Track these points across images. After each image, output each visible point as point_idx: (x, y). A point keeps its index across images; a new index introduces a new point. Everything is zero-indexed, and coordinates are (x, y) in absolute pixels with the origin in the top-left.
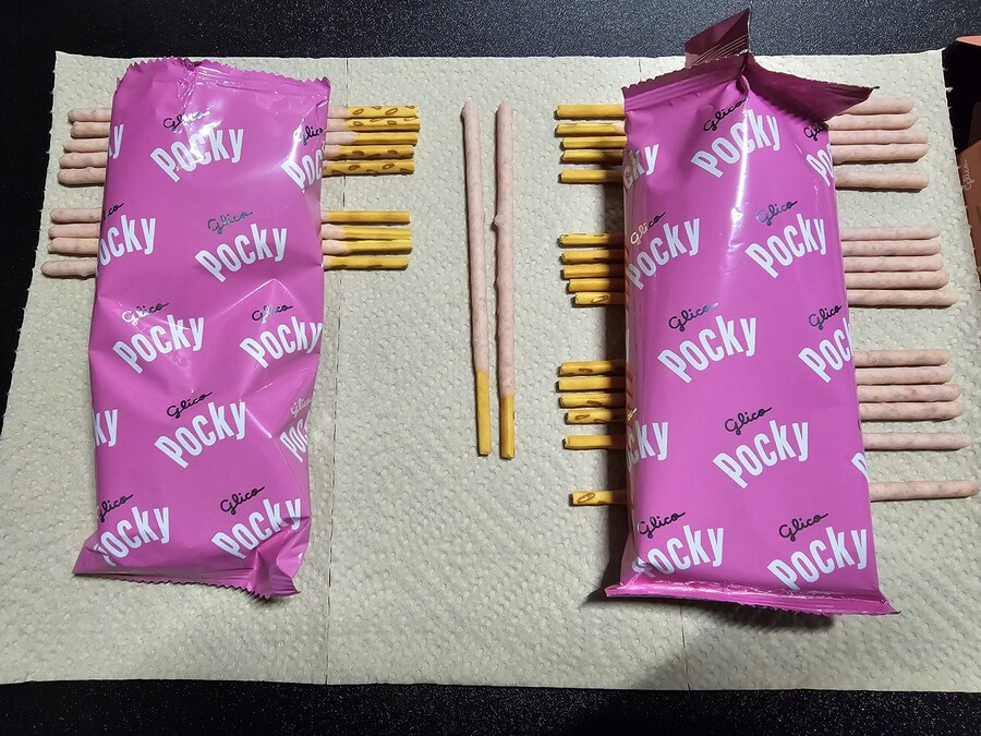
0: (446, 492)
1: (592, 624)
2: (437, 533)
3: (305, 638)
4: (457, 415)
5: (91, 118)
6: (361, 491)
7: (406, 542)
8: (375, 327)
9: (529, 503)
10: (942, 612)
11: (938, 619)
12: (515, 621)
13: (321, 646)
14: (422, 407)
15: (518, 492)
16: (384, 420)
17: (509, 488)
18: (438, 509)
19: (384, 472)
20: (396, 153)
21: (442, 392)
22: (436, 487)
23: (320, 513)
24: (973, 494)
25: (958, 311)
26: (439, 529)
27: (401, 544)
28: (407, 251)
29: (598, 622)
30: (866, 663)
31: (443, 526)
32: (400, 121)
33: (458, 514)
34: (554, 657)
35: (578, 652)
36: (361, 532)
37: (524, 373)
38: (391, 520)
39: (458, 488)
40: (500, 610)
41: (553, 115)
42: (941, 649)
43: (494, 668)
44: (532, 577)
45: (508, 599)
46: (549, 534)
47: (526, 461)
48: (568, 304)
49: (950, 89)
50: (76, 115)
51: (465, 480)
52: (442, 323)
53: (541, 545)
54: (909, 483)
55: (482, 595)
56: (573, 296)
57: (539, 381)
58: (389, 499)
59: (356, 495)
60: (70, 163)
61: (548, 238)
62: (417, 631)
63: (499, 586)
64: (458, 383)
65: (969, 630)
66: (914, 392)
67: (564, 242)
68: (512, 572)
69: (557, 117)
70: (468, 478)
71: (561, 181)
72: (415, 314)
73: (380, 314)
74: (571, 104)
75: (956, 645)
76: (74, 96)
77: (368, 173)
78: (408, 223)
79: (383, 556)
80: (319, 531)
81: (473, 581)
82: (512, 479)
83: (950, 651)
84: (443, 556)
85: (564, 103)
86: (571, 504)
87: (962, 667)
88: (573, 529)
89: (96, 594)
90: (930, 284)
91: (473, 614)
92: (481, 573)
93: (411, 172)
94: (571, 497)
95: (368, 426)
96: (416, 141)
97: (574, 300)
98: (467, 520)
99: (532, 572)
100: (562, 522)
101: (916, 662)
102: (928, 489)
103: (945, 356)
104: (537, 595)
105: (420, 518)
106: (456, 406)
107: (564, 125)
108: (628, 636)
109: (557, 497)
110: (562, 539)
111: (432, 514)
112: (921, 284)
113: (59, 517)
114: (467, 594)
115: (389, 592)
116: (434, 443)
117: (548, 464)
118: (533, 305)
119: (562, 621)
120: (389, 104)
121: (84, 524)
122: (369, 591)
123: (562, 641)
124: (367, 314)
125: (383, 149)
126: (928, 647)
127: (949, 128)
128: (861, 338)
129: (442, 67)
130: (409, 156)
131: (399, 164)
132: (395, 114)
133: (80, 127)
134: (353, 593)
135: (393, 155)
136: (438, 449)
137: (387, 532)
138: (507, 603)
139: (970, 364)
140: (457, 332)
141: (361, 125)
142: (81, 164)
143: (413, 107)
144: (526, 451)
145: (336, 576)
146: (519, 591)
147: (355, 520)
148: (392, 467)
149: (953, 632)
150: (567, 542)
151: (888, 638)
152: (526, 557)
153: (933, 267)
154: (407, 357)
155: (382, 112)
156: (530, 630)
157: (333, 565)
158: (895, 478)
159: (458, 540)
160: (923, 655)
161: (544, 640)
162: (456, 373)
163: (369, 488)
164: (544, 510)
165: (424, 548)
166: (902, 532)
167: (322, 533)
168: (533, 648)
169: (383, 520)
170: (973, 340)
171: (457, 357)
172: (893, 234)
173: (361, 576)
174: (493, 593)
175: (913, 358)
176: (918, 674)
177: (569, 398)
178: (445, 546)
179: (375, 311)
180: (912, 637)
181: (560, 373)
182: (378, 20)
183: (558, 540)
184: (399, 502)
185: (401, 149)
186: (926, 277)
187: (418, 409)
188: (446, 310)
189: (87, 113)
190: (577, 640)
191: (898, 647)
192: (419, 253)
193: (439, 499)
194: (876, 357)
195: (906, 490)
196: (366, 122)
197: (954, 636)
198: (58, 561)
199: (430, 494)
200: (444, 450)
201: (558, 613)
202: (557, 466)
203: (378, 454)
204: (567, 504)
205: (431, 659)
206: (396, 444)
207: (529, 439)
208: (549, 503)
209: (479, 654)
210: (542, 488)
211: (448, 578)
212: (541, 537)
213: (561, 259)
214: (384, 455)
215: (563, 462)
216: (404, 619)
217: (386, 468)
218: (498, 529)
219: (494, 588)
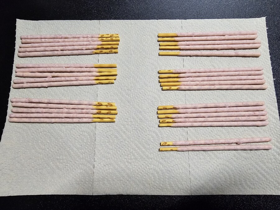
0: (126, 142)
1: (166, 178)
2: (124, 154)
3: (87, 183)
5: (27, 38)
6: (103, 142)
7: (115, 156)
8: (107, 96)
9: (149, 145)
10: (261, 173)
11: (259, 175)
12: (145, 177)
13: (91, 185)
14: (120, 119)
15: (146, 142)
17: (144, 141)
18: (124, 147)
19: (109, 137)
20: (113, 47)
21: (126, 115)
22: (124, 141)
23: (91, 148)
24: (270, 141)
25: (268, 91)
26: (124, 152)
27: (114, 157)
28: (116, 75)
29: (167, 177)
30: (240, 187)
31: (125, 152)
32: (114, 38)
34: (155, 187)
35: (162, 185)
36: (103, 154)
37: (148, 109)
38: (111, 150)
39: (130, 141)
41: (157, 36)
42: (260, 183)
43: (139, 190)
44: (150, 165)
46: (154, 153)
47: (148, 133)
48: (161, 89)
49: (268, 28)
50: (22, 37)
51: (132, 139)
52: (126, 95)
53: (152, 156)
54: (252, 138)
55: (136, 170)
56: (162, 87)
57: (152, 111)
58: (111, 144)
59: (101, 143)
60: (21, 51)
61: (155, 71)
62: (118, 180)
63: (141, 168)
64: (130, 112)
65: (268, 178)
66: (255, 113)
67: (159, 72)
68: (144, 164)
69: (158, 37)
71: (159, 55)
72: (118, 93)
73: (109, 93)
74: (162, 33)
75: (264, 182)
76: (22, 32)
77: (105, 53)
78: (116, 67)
79: (109, 160)
80: (91, 153)
81: (134, 166)
82: (144, 139)
83: (262, 184)
84: (125, 160)
85: (160, 33)
86: (161, 145)
87: (266, 188)
89: (29, 172)
90: (260, 83)
91: (133, 176)
92: (136, 164)
93: (117, 53)
94: (160, 143)
96: (119, 44)
97: (162, 88)
98: (132, 150)
99: (150, 164)
101: (253, 187)
102: (258, 140)
103: (263, 103)
104: (151, 170)
105: (119, 149)
106: (129, 118)
107: (160, 39)
108: (175, 181)
109: (157, 143)
110: (158, 155)
111: (123, 148)
112: (258, 83)
113: (19, 150)
114: (132, 170)
115: (110, 170)
116: (123, 129)
117: (154, 134)
118: (151, 90)
119: (158, 177)
120: (111, 33)
121: (26, 152)
122: (105, 170)
123: (158, 182)
124: (105, 93)
125: (109, 46)
126: (257, 183)
127: (267, 39)
128: (241, 98)
129: (126, 23)
130: (117, 48)
131: (114, 51)
132: (113, 36)
133: (24, 41)
134: (100, 170)
135: (112, 48)
136: (125, 130)
137: (110, 153)
138: (143, 172)
139: (270, 106)
140: (130, 98)
141: (103, 39)
142: (24, 51)
143: (118, 34)
144: (149, 131)
145: (95, 166)
146: (146, 169)
147: (101, 150)
148: (111, 136)
149: (264, 179)
150: (159, 156)
151: (246, 180)
152: (148, 160)
153: (261, 78)
155: (109, 36)
156: (149, 180)
157: (95, 163)
158: (249, 137)
159: (130, 155)
160: (255, 185)
161: (153, 182)
162: (129, 109)
163: (105, 141)
164: (153, 147)
165: (120, 157)
167: (92, 154)
168: (150, 184)
169: (109, 150)
170: (271, 99)
171: (130, 105)
172: (250, 69)
173: (103, 166)
174: (139, 170)
175: (255, 104)
176: (253, 190)
177: (160, 116)
178: (126, 157)
179: (107, 92)
180: (252, 180)
181: (158, 109)
182: (108, 9)
183: (157, 155)
184: (113, 145)
185: (114, 46)
186: (259, 81)
188: (127, 92)
189: (26, 37)
190: (162, 182)
191: (249, 183)
192: (120, 76)
193: (124, 144)
194: (245, 104)
195: (251, 140)
196: (105, 39)
197: (264, 180)
198: (18, 162)
199: (122, 143)
200: (126, 131)
201: (157, 175)
202: (157, 135)
203: (108, 132)
204: (159, 145)
205: (122, 188)
206: (113, 129)
207: (149, 127)
208: (155, 145)
209: (135, 186)
210: (153, 141)
211: (127, 166)
212: (152, 154)
213: (159, 77)
214: (109, 132)
215: (159, 134)
216: (114, 177)
217: (110, 136)
218: (140, 152)
219: (139, 168)
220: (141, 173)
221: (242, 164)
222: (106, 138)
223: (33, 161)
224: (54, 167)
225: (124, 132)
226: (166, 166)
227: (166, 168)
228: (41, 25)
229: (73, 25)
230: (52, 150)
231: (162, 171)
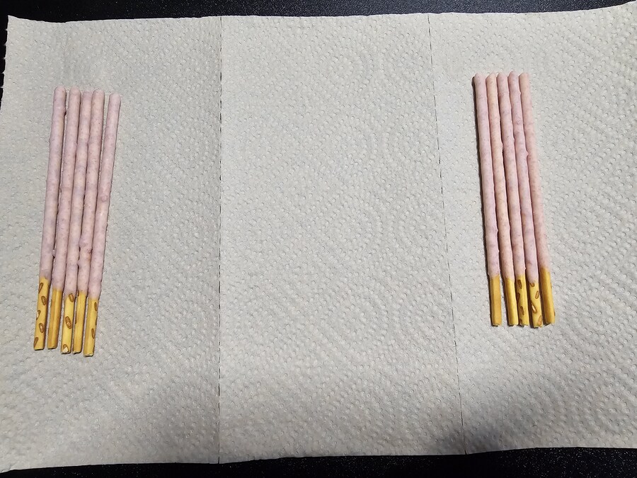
0: (299, 326)
1: (400, 411)
2: (293, 355)
3: (203, 432)
4: (305, 272)
6: (239, 327)
7: (272, 361)
8: (246, 211)
9: (356, 331)
12: (347, 411)
13: (214, 437)
14: (281, 267)
15: (348, 324)
16: (254, 277)
17: (343, 321)
19: (255, 313)
21: (295, 256)
22: (292, 322)
23: (211, 344)
26: (295, 351)
27: (268, 363)
29: (404, 410)
30: (581, 429)
31: (297, 349)
33: (307, 341)
34: (374, 435)
35: (390, 431)
36: (240, 356)
37: (351, 241)
38: (261, 347)
39: (307, 323)
40: (338, 404)
43: (333, 445)
44: (359, 381)
45: (343, 397)
46: (370, 351)
47: (353, 302)
51: (312, 317)
52: (294, 208)
53: (365, 359)
55: (325, 395)
57: (362, 247)
58: (259, 332)
59: (236, 330)
61: (366, 146)
62: (281, 422)
63: (336, 388)
64: (305, 249)
68: (345, 378)
70: (313, 315)
72: (274, 202)
73: (250, 202)
76: (23, 48)
79: (256, 372)
80: (211, 357)
81: (319, 386)
82: (344, 315)
84: (298, 370)
88: (386, 347)
89: (57, 407)
91: (319, 409)
92: (324, 379)
95: (243, 281)
98: (313, 345)
99: (359, 378)
100: (379, 343)
101: (616, 429)
104: (362, 393)
105: (281, 344)
106: (305, 266)
108: (424, 419)
110: (379, 354)
111: (289, 341)
114: (315, 395)
115: (261, 396)
116: (290, 292)
117: (368, 304)
118: (356, 194)
119: (380, 411)
121: (46, 359)
122: (247, 397)
123: (380, 424)
124: (240, 202)
128: (578, 210)
129: (289, 24)
134: (236, 399)
136: (293, 296)
137: (258, 355)
138: (342, 400)
140: (304, 214)
144: (354, 295)
145: (223, 388)
146: (350, 391)
147: (236, 348)
148: (260, 310)
150: (382, 357)
151: (596, 412)
152: (354, 368)
154: (270, 232)
156: (358, 417)
157: (221, 380)
159: (308, 358)
160: (622, 423)
161: (368, 424)
162: (304, 243)
163: (245, 326)
164: (366, 335)
165: (285, 364)
166: (608, 341)
167: (213, 359)
168: (360, 430)
169: (255, 347)
171: (304, 231)
173: (241, 387)
174: (332, 393)
176: (618, 436)
178: (298, 363)
179: (246, 199)
180: (613, 411)
183: (376, 355)
184: (266, 334)
187: (278, 269)
188: (296, 199)
190: (390, 423)
191: (604, 419)
193: (294, 330)
198: (28, 385)
199: (287, 327)
200: (296, 296)
201: (377, 405)
202: (375, 305)
203: (250, 301)
205: (291, 441)
206: (263, 294)
207: (354, 287)
208: (370, 330)
209: (324, 435)
210: (364, 320)
211: (301, 385)
212: (364, 354)
214: (255, 301)
215: (379, 302)
216: (272, 414)
217: (256, 310)
218: (335, 349)
219: (333, 390)
220: (339, 401)
221: (585, 373)
222: (248, 316)
223: (65, 381)
224: (120, 393)
225: (293, 301)
226: (399, 382)
227: (400, 388)
228: (74, 34)
229: (156, 32)
230: (111, 351)
231: (389, 394)
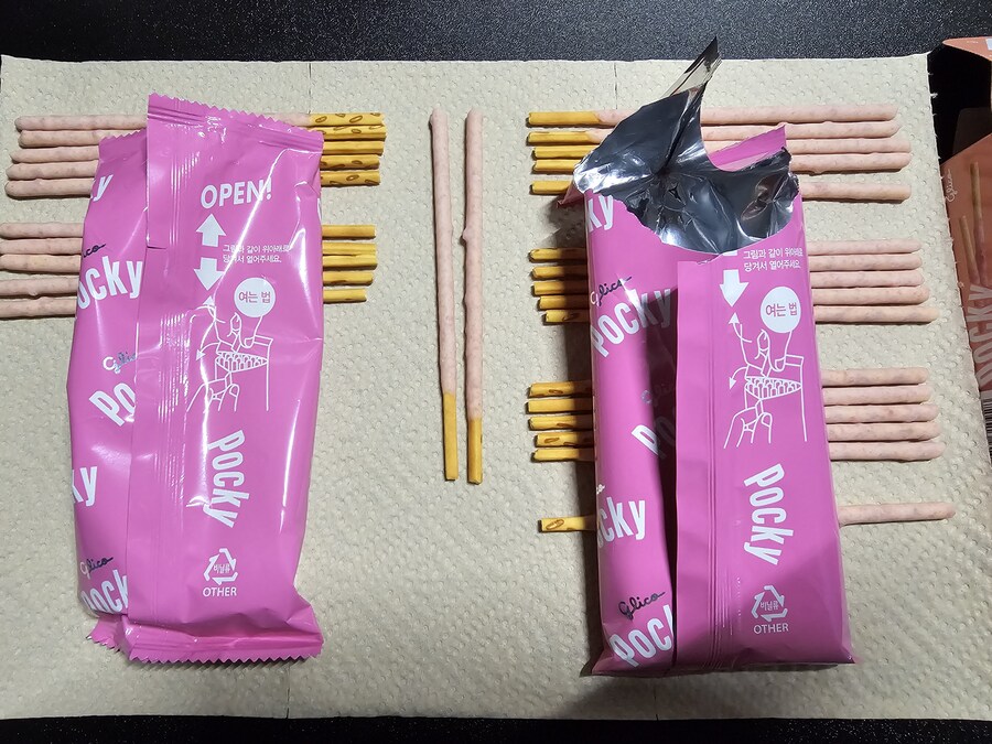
0: (412, 519)
1: (561, 652)
2: (402, 561)
4: (424, 438)
5: (39, 126)
7: (370, 571)
8: (339, 346)
9: (497, 529)
10: (915, 637)
11: (910, 643)
12: (481, 650)
13: (282, 679)
14: (387, 431)
15: (486, 518)
16: (348, 444)
17: (477, 513)
18: (404, 536)
19: (348, 498)
20: (361, 163)
21: (409, 414)
22: (401, 513)
24: (948, 516)
25: (937, 327)
26: (405, 556)
27: (365, 572)
28: (372, 267)
29: (566, 650)
30: (838, 690)
31: (408, 554)
32: (365, 130)
33: (424, 542)
34: (521, 688)
35: (546, 682)
36: (324, 561)
37: (493, 394)
38: (355, 548)
39: (424, 514)
40: (467, 639)
41: (524, 122)
42: (914, 676)
43: (459, 700)
44: (500, 606)
45: (475, 628)
46: (517, 561)
47: (494, 485)
48: (539, 321)
49: (935, 95)
50: (24, 123)
51: (431, 506)
52: (408, 342)
53: (509, 572)
54: (883, 505)
55: (448, 624)
56: (543, 313)
57: (509, 403)
58: (353, 526)
59: (319, 522)
60: (18, 175)
61: (518, 252)
62: (382, 662)
63: (466, 615)
64: (424, 405)
65: (942, 654)
66: (891, 412)
67: (535, 257)
68: (480, 600)
69: (529, 125)
70: (434, 504)
71: (532, 192)
72: (380, 333)
73: (344, 333)
74: (542, 111)
75: (928, 671)
76: (22, 102)
77: (332, 184)
78: (373, 238)
79: (346, 585)
81: (439, 610)
82: (480, 505)
83: (922, 677)
84: (409, 585)
85: (536, 109)
86: (540, 530)
87: (933, 693)
88: (541, 555)
89: (49, 628)
90: (910, 300)
91: (439, 644)
92: (447, 601)
93: (376, 184)
94: (540, 523)
95: (331, 450)
96: (382, 150)
97: (544, 317)
98: (433, 547)
99: (499, 600)
100: (531, 549)
101: (888, 689)
102: (904, 512)
103: (923, 375)
104: (504, 623)
105: (385, 545)
106: (423, 429)
107: (535, 133)
109: (526, 523)
110: (531, 566)
111: (397, 542)
112: (900, 300)
113: (10, 548)
114: (432, 624)
115: (353, 622)
116: (399, 468)
117: (516, 489)
118: (503, 323)
119: (530, 651)
120: (354, 111)
121: (37, 555)
122: (333, 622)
123: (530, 671)
124: (330, 332)
125: (347, 160)
126: (901, 673)
127: (933, 136)
128: (838, 357)
129: (409, 71)
130: (375, 167)
131: (364, 175)
132: (360, 122)
133: (29, 136)
135: (359, 166)
136: (404, 474)
137: (351, 561)
138: (474, 633)
139: (949, 383)
140: (424, 352)
141: (325, 134)
142: (30, 175)
143: (378, 115)
144: (495, 476)
146: (486, 620)
148: (356, 493)
149: (926, 658)
150: (536, 570)
152: (493, 585)
153: (913, 282)
154: (372, 378)
155: (346, 120)
156: (496, 660)
158: (871, 501)
159: (424, 568)
160: (895, 681)
161: (512, 671)
163: (333, 515)
164: (512, 536)
165: (389, 576)
166: (876, 556)
168: (500, 679)
169: (346, 547)
170: (952, 358)
171: (424, 378)
172: (873, 248)
173: (324, 606)
174: (459, 622)
175: (890, 377)
176: (888, 701)
177: (538, 421)
178: (411, 574)
179: (339, 329)
180: (884, 663)
181: (530, 394)
182: (343, 21)
183: (526, 567)
184: (363, 530)
185: (366, 159)
186: (906, 294)
187: (383, 433)
188: (413, 329)
189: (36, 122)
190: (546, 671)
191: (871, 675)
192: (385, 268)
193: (404, 526)
194: (853, 377)
195: (879, 513)
196: (330, 131)
197: (926, 662)
198: (8, 594)
199: (395, 520)
200: (409, 475)
201: (525, 642)
202: (526, 491)
203: (341, 479)
204: (535, 531)
205: (396, 691)
206: (360, 469)
207: (497, 463)
208: (518, 529)
209: (445, 684)
210: (510, 514)
211: (413, 607)
212: (509, 564)
213: (532, 275)
214: (348, 480)
215: (533, 487)
216: (368, 650)
217: (348, 494)
218: (465, 556)
219: (460, 617)
220: (469, 635)
222: (337, 502)
223: (63, 589)
225: (404, 481)
226: (560, 608)
227: (561, 617)
228: (94, 80)
229: (213, 80)
231: (544, 626)
